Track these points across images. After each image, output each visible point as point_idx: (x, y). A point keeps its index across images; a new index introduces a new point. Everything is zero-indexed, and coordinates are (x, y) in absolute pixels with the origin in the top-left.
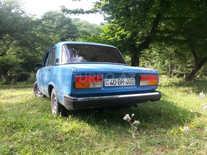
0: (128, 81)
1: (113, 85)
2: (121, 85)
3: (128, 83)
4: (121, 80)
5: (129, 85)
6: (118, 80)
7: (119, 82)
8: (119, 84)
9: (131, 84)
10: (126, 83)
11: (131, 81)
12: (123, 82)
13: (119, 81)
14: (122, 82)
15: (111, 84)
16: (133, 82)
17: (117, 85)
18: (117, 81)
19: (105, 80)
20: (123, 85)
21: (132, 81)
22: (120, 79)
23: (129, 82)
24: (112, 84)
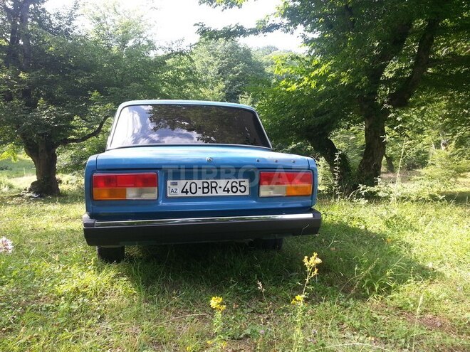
0: (229, 186)
1: (189, 194)
2: (209, 194)
3: (228, 191)
4: (212, 182)
5: (231, 193)
6: (203, 182)
7: (204, 188)
8: (203, 193)
9: (239, 193)
10: (224, 191)
11: (238, 185)
12: (215, 188)
13: (206, 185)
14: (212, 187)
15: (182, 192)
16: (243, 189)
17: (199, 193)
18: (200, 185)
19: (169, 182)
20: (214, 194)
21: (240, 186)
22: (209, 181)
23: (232, 187)
24: (187, 192)
